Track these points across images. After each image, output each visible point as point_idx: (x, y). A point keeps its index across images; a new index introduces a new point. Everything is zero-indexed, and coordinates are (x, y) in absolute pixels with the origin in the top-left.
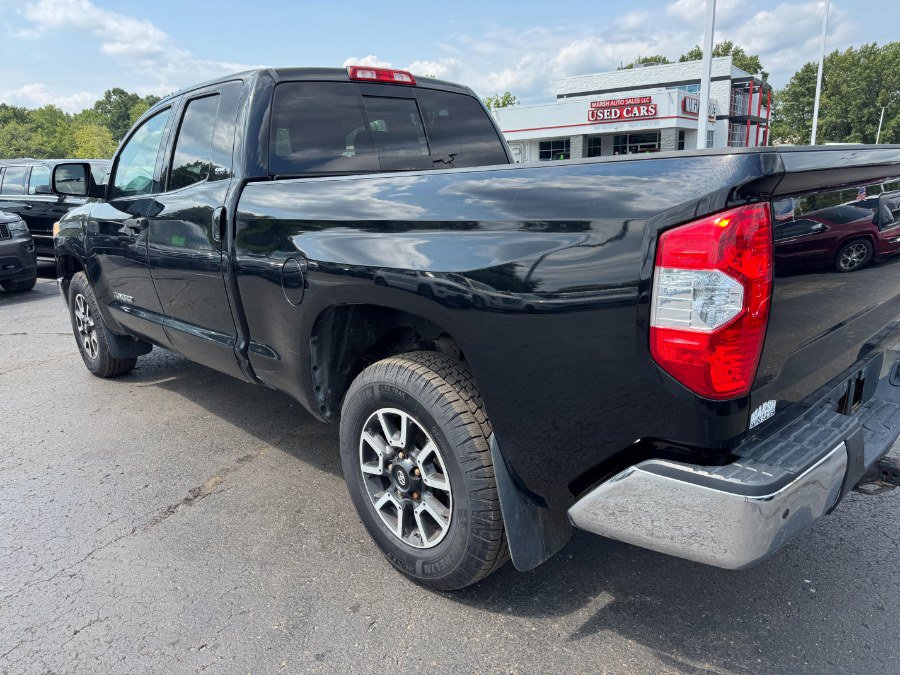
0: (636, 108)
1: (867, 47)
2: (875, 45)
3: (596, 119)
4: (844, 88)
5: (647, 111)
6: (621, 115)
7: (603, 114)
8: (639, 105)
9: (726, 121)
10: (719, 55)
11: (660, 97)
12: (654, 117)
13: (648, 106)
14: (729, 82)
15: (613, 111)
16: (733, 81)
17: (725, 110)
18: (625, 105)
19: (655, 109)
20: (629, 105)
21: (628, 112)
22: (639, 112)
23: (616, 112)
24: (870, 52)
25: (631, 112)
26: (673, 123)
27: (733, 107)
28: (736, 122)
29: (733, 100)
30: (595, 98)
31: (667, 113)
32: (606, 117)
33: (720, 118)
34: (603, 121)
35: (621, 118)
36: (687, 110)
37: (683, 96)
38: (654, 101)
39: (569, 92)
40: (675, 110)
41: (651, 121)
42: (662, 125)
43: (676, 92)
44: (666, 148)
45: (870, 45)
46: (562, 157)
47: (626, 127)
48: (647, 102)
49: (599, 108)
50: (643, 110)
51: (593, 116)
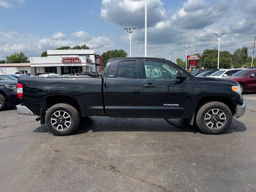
0: (75, 60)
5: (78, 61)
6: (71, 62)
7: (66, 61)
9: (95, 65)
12: (80, 63)
13: (78, 60)
14: (94, 55)
16: (95, 55)
17: (94, 62)
19: (80, 61)
20: (73, 59)
21: (73, 61)
26: (85, 65)
28: (97, 65)
29: (95, 60)
31: (83, 62)
33: (93, 64)
34: (66, 63)
35: (71, 63)
36: (88, 61)
37: (87, 58)
38: (80, 59)
39: (51, 54)
40: (85, 62)
41: (80, 64)
42: (82, 65)
43: (85, 57)
44: (84, 70)
45: (116, 50)
46: (54, 72)
47: (73, 65)
48: (78, 59)
49: (64, 59)
50: (77, 61)
51: (63, 61)
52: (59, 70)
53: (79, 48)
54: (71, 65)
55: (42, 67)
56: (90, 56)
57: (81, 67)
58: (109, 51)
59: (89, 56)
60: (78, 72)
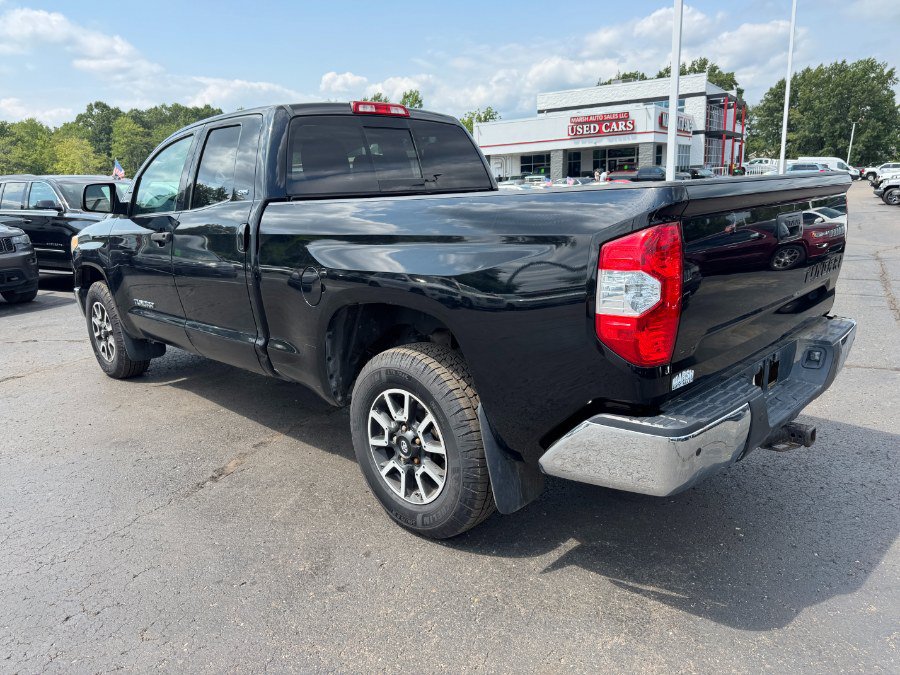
0: (614, 124)
1: (836, 64)
2: (844, 62)
3: (576, 134)
4: (817, 104)
5: (626, 126)
6: (600, 131)
7: (583, 129)
8: (617, 120)
9: (702, 136)
10: (695, 71)
11: (638, 112)
12: (632, 132)
13: (626, 121)
14: (704, 98)
15: (592, 126)
16: (708, 97)
17: (701, 126)
18: (604, 121)
19: (633, 124)
20: (608, 120)
21: (607, 127)
22: (618, 127)
23: (595, 127)
24: (840, 69)
25: (610, 127)
26: (650, 138)
27: (708, 122)
28: (713, 137)
29: (709, 116)
30: (574, 113)
31: (644, 129)
32: (585, 132)
33: (696, 133)
34: (583, 136)
35: (600, 134)
37: (660, 112)
38: (632, 117)
39: (550, 107)
40: (652, 125)
41: (629, 136)
42: (640, 139)
43: (651, 108)
44: (645, 161)
45: (839, 62)
46: (543, 171)
47: (605, 142)
48: (625, 117)
49: (578, 123)
50: (622, 125)
51: (572, 132)
52: (557, 165)
54: (598, 145)
55: (512, 156)
56: (688, 101)
57: (631, 151)
58: (808, 70)
59: (682, 103)
60: (624, 170)
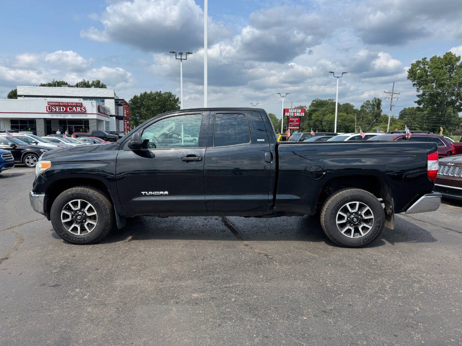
0: (74, 108)
1: (157, 92)
2: (160, 92)
3: (52, 111)
4: (152, 108)
5: (81, 109)
6: (66, 111)
7: (56, 108)
8: (76, 106)
9: (114, 118)
11: (87, 104)
12: (85, 113)
13: (81, 107)
14: (113, 100)
15: (61, 108)
16: (115, 100)
17: (113, 112)
18: (68, 106)
19: (85, 109)
20: (71, 106)
21: (70, 109)
22: (77, 110)
23: (63, 109)
24: (159, 94)
25: (72, 109)
26: (95, 117)
27: (116, 111)
28: (118, 119)
29: (116, 108)
30: (49, 100)
31: (91, 111)
32: (57, 111)
33: (111, 116)
34: (56, 113)
35: (66, 112)
36: (101, 110)
37: (98, 104)
38: (84, 105)
39: (25, 94)
40: (95, 111)
41: (84, 115)
42: (89, 117)
43: (94, 102)
44: (93, 127)
45: (159, 92)
46: (30, 129)
47: (69, 117)
48: (81, 105)
49: (52, 106)
50: (79, 109)
51: (49, 109)
52: (40, 127)
53: (85, 85)
54: (66, 118)
55: (5, 119)
56: (106, 100)
57: (86, 122)
58: (146, 93)
59: (103, 101)
60: (80, 131)
